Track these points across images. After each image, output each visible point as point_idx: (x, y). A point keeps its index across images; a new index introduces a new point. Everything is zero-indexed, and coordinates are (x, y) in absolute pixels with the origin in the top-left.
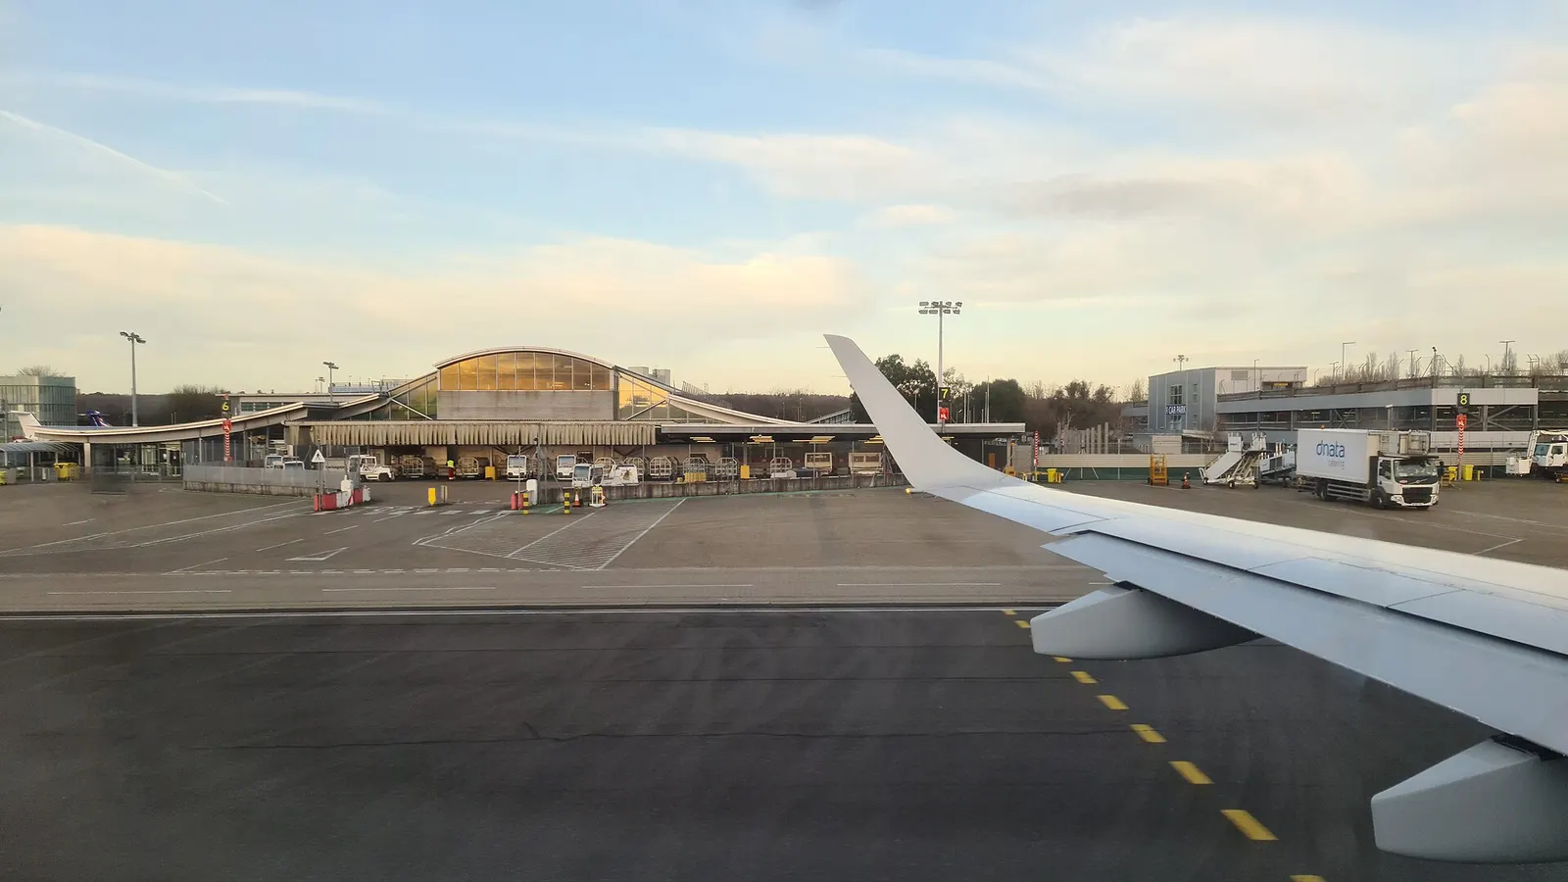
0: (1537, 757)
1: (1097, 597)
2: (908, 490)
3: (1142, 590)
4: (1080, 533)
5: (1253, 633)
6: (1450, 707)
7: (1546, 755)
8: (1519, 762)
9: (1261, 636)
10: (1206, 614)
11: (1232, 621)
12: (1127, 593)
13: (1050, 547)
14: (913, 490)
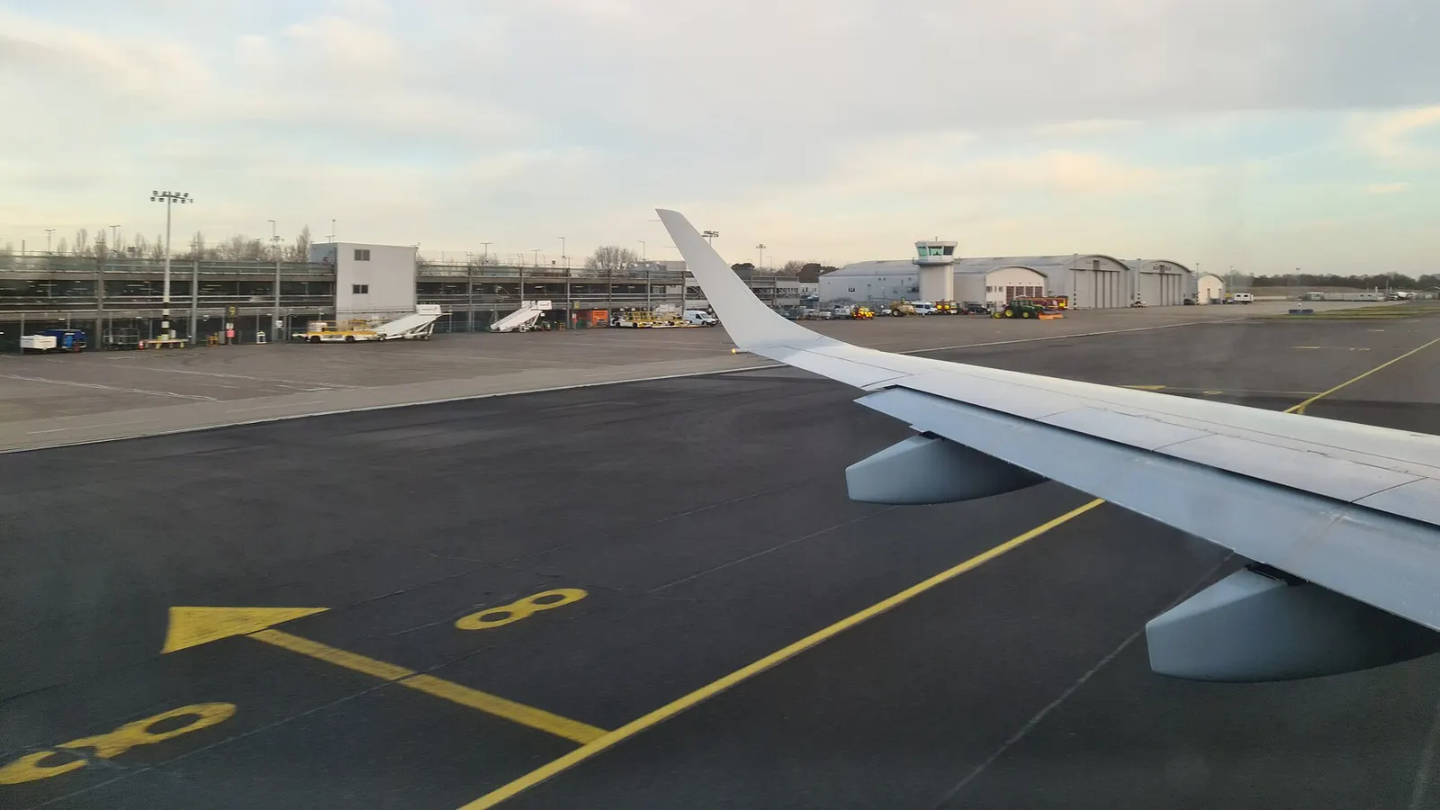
0: (1285, 583)
1: (906, 446)
2: (734, 351)
3: (943, 439)
4: (888, 388)
5: (1041, 476)
6: (1209, 539)
7: (1293, 581)
8: (1269, 588)
9: (1047, 479)
10: (1000, 460)
11: (1023, 466)
12: (929, 442)
13: (862, 401)
14: (739, 350)
